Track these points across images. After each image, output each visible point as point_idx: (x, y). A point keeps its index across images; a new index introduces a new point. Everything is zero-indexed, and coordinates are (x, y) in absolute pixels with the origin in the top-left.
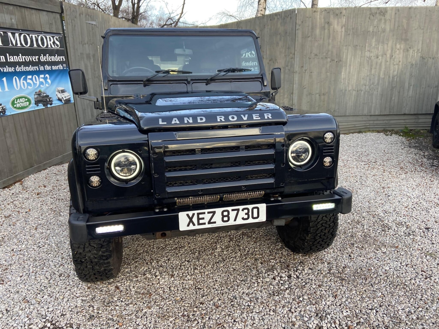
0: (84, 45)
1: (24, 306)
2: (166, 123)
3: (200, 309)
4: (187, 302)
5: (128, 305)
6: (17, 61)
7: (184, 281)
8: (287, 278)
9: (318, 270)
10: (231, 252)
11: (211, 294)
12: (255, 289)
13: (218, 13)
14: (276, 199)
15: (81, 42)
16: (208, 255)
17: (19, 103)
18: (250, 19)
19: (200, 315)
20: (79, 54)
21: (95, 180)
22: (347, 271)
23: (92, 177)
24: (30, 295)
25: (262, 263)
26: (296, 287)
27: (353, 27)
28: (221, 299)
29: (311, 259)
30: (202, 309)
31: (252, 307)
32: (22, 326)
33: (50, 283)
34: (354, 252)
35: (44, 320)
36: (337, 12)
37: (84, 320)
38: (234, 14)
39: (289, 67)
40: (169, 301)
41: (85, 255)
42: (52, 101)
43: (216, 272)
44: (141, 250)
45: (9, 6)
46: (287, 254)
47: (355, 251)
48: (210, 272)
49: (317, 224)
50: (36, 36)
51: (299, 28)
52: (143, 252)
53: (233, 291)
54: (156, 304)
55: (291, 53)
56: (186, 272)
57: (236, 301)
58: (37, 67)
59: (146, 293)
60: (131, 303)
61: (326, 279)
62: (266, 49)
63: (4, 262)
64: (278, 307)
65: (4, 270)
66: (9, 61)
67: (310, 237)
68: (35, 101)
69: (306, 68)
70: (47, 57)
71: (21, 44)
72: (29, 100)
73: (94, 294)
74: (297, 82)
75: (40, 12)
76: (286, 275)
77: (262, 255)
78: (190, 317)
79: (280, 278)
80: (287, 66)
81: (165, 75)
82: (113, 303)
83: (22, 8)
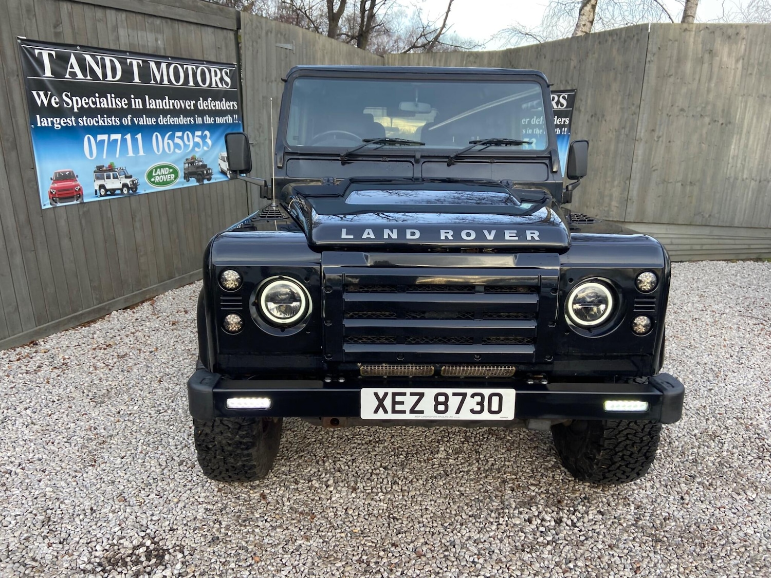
0: (270, 83)
1: (117, 506)
2: (352, 237)
3: (390, 555)
4: (370, 538)
5: (274, 528)
6: (161, 107)
7: (372, 502)
8: (553, 523)
9: (615, 518)
10: (462, 461)
11: (412, 531)
12: (492, 534)
13: (503, 30)
14: (537, 381)
15: (266, 78)
16: (420, 462)
17: (159, 175)
18: (563, 40)
19: (388, 565)
20: (261, 99)
21: (233, 320)
22: (670, 525)
23: (229, 316)
24: (130, 490)
25: (513, 490)
26: (567, 542)
27: (760, 61)
28: (428, 542)
29: (605, 496)
30: (393, 555)
31: (479, 566)
32: (108, 539)
33: (163, 474)
34: (691, 492)
35: (143, 534)
36: (730, 31)
37: (203, 544)
38: (533, 32)
39: (627, 129)
40: (340, 533)
41: (214, 438)
42: (211, 174)
43: (428, 493)
44: (312, 437)
45: (155, 19)
46: (562, 480)
47: (694, 490)
48: (418, 493)
49: (617, 435)
50: (194, 67)
51: (652, 59)
52: (315, 441)
53: (452, 532)
54: (320, 533)
55: (633, 104)
56: (379, 486)
57: (454, 550)
58: (192, 119)
59: (307, 513)
60: (280, 526)
61: (625, 536)
62: (587, 96)
63: (102, 431)
64: (526, 573)
65: (100, 444)
66: (148, 107)
67: (602, 456)
68: (185, 174)
69: (661, 133)
70: (209, 102)
71: (169, 80)
72: (175, 172)
73: (225, 502)
74: (640, 158)
75: (204, 29)
76: (552, 517)
77: (516, 474)
78: (371, 565)
79: (542, 521)
80: (624, 128)
81: (378, 146)
82: (252, 521)
83: (174, 21)
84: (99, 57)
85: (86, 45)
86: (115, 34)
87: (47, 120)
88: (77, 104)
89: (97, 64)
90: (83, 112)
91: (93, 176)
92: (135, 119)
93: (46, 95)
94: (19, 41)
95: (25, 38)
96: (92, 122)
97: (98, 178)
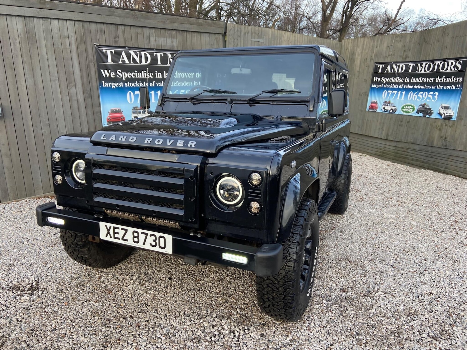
14: (196, 235)
21: (59, 178)
28: (149, 321)
30: (125, 322)
37: (54, 290)
40: (114, 304)
45: (172, 31)
53: (166, 319)
54: (105, 301)
57: (156, 328)
58: (191, 83)
59: (110, 290)
60: (92, 293)
66: (165, 77)
73: (82, 275)
75: (202, 34)
78: (111, 323)
82: (83, 287)
83: (184, 32)
84: (138, 52)
85: (131, 46)
86: (148, 40)
87: (108, 84)
88: (125, 76)
89: (137, 56)
90: (128, 80)
91: (131, 112)
92: (157, 83)
93: (108, 72)
94: (95, 46)
95: (98, 44)
96: (133, 85)
97: (134, 113)
